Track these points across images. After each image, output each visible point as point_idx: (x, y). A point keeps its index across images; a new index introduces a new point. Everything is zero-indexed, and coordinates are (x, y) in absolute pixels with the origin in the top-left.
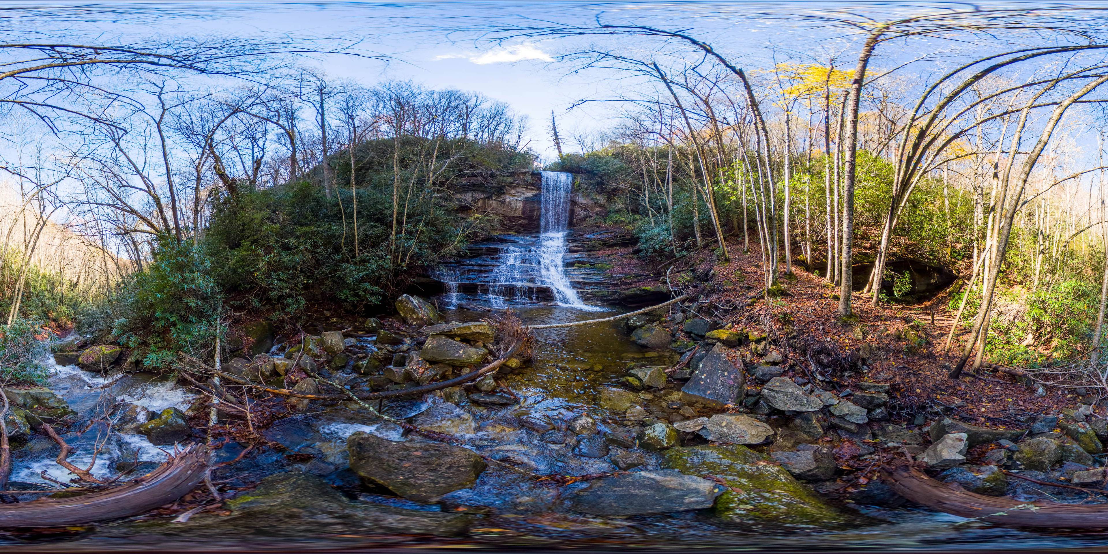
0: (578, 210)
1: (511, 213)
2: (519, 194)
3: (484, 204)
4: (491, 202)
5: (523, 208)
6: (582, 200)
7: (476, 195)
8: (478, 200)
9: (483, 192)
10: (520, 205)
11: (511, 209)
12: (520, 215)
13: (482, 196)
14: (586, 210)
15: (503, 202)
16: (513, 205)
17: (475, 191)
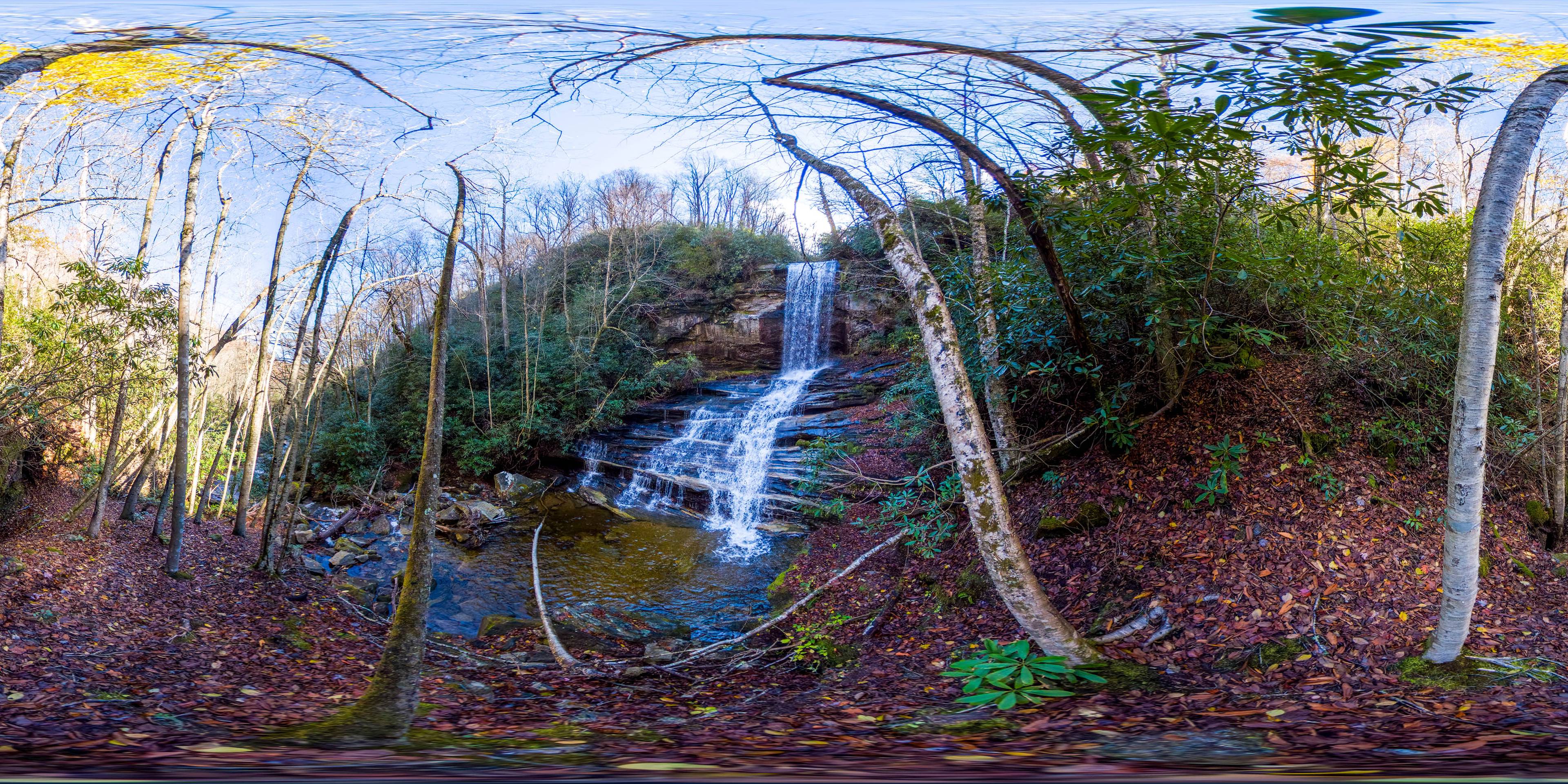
0: (851, 323)
1: (745, 341)
2: (756, 309)
3: (703, 329)
4: (712, 327)
5: (761, 331)
6: (854, 306)
7: (690, 319)
8: (694, 327)
9: (699, 313)
10: (756, 326)
11: (744, 333)
12: (758, 341)
13: (699, 320)
14: (865, 322)
15: (729, 326)
16: (745, 328)
17: (688, 313)
